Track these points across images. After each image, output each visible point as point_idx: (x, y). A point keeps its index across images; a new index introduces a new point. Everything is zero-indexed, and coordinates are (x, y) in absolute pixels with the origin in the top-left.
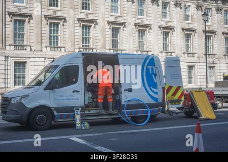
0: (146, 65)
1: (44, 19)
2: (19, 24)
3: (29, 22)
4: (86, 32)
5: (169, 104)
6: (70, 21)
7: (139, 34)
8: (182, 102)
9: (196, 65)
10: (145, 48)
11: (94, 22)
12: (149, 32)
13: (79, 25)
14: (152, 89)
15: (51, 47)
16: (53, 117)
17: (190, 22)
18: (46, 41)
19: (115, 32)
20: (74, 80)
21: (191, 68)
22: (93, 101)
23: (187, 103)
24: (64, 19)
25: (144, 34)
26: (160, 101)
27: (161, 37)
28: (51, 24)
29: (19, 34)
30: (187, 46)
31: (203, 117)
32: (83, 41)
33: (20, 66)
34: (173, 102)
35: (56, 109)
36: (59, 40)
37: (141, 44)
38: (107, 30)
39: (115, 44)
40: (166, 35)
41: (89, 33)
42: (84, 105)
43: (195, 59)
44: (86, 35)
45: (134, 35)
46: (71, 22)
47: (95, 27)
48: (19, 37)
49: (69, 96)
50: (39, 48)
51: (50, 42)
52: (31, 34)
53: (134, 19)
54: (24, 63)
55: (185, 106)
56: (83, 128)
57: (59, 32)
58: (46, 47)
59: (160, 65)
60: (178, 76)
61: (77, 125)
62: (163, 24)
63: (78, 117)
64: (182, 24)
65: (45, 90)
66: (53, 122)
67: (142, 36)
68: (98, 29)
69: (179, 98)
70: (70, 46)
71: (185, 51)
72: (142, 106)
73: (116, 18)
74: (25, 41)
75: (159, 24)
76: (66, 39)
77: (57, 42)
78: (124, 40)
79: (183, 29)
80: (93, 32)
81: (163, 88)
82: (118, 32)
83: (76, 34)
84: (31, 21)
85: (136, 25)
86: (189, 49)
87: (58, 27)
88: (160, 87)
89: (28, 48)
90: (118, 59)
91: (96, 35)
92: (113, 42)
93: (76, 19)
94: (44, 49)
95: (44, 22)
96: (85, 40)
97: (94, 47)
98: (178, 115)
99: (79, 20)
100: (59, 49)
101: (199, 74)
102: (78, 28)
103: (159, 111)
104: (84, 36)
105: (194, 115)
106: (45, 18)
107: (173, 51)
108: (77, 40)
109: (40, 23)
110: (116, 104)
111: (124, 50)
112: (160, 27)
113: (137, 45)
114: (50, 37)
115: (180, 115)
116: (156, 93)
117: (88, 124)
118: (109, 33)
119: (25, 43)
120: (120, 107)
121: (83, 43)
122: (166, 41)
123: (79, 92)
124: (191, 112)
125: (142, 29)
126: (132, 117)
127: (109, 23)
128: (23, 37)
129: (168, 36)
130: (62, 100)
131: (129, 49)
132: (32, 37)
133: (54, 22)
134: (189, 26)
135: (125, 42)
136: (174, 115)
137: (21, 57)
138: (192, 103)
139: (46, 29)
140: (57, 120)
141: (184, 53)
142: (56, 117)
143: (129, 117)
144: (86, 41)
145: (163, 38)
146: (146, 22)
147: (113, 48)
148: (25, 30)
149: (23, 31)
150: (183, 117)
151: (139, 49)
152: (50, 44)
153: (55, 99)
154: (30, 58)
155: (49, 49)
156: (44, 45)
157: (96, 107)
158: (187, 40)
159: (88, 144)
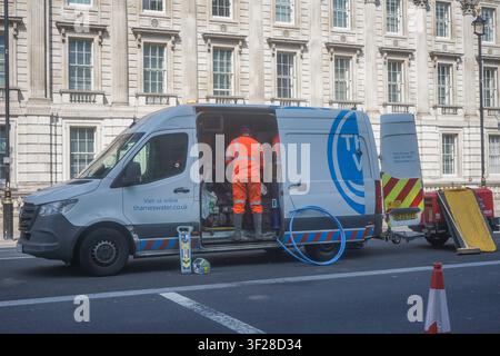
0: (338, 131)
1: (131, 37)
2: (80, 49)
3: (100, 43)
4: (222, 64)
5: (391, 218)
6: (188, 40)
7: (336, 65)
8: (419, 215)
9: (460, 132)
10: (349, 97)
11: (240, 40)
12: (357, 62)
13: (207, 47)
14: (352, 184)
15: (147, 96)
16: (132, 248)
17: (448, 38)
18: (137, 84)
19: (284, 62)
20: (177, 165)
21: (449, 138)
22: (221, 211)
23: (431, 216)
24: (174, 36)
25: (348, 66)
26: (370, 210)
27: (384, 72)
28: (147, 46)
29: (80, 69)
30: (442, 91)
31: (467, 248)
32: (215, 82)
33: (82, 137)
34: (399, 214)
35: (138, 228)
36: (165, 80)
37: (340, 87)
38: (266, 59)
39: (283, 87)
40: (394, 67)
41: (228, 64)
42: (198, 221)
43: (458, 119)
44: (222, 70)
45: (325, 68)
46: (190, 42)
47: (240, 53)
48: (80, 75)
49: (165, 201)
50: (122, 97)
51: (146, 85)
52: (104, 69)
53: (325, 34)
54: (92, 130)
55: (428, 222)
56: (197, 271)
57: (164, 63)
58: (137, 96)
59: (370, 132)
60: (411, 156)
61: (184, 264)
62: (389, 44)
63: (185, 247)
64: (429, 43)
65: (111, 187)
66: (131, 257)
67: (342, 71)
68: (246, 57)
69: (412, 204)
70: (187, 93)
71: (436, 102)
72: (328, 222)
73: (286, 32)
74: (93, 84)
75: (380, 45)
76: (179, 79)
77: (161, 85)
78: (305, 78)
79: (432, 55)
80: (239, 63)
81: (377, 183)
82: (291, 61)
83: (200, 67)
84: (105, 41)
85: (329, 46)
86: (447, 98)
87: (161, 54)
88: (369, 181)
89: (99, 98)
90: (275, 118)
91: (243, 70)
92: (279, 85)
93: (200, 36)
94: (132, 100)
95: (133, 43)
96: (221, 79)
97: (239, 94)
98: (411, 242)
99: (206, 37)
100: (165, 100)
101: (467, 151)
102: (205, 55)
103: (366, 233)
104: (219, 72)
105: (446, 243)
106: (135, 34)
107: (409, 102)
108: (204, 80)
109: (124, 45)
110: (272, 219)
111: (304, 101)
112: (382, 51)
113: (333, 90)
114: (146, 73)
115: (415, 241)
116: (361, 194)
117: (207, 263)
118: (271, 64)
119: (93, 88)
120: (280, 224)
121: (215, 87)
122: (395, 80)
123: (188, 191)
124: (440, 235)
125: (343, 55)
126: (306, 246)
127: (270, 42)
128: (88, 75)
129: (400, 70)
130: (150, 208)
131: (314, 99)
132: (109, 76)
133: (155, 43)
134: (445, 47)
135: (305, 85)
136: (403, 241)
137: (84, 118)
138: (442, 215)
139: (138, 57)
140: (138, 253)
141: (435, 107)
142: (138, 247)
143: (299, 246)
144: (222, 82)
145: (389, 74)
146: (351, 40)
147: (279, 95)
148: (92, 60)
149: (88, 61)
150: (424, 247)
151: (337, 98)
152: (146, 89)
153: (136, 208)
154: (102, 119)
155: (142, 99)
156: (132, 91)
157: (228, 224)
158: (441, 79)
159: (198, 309)
